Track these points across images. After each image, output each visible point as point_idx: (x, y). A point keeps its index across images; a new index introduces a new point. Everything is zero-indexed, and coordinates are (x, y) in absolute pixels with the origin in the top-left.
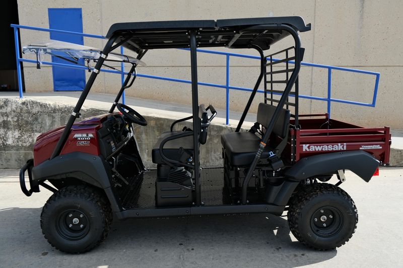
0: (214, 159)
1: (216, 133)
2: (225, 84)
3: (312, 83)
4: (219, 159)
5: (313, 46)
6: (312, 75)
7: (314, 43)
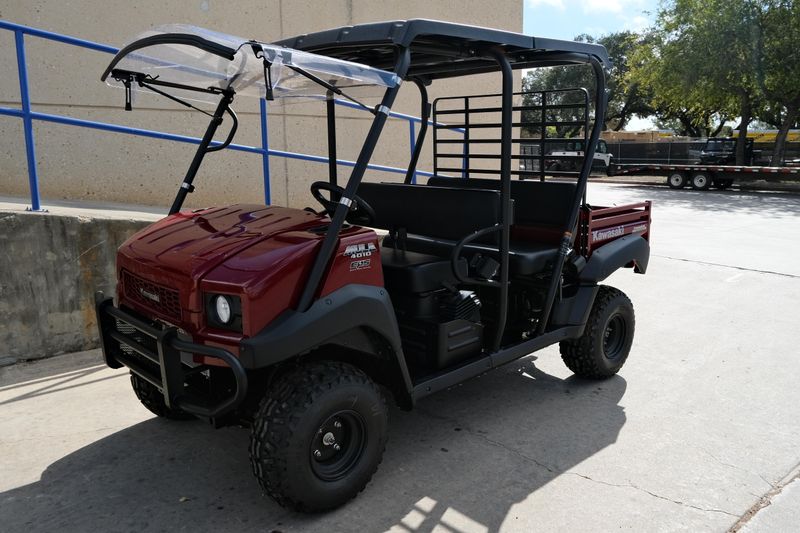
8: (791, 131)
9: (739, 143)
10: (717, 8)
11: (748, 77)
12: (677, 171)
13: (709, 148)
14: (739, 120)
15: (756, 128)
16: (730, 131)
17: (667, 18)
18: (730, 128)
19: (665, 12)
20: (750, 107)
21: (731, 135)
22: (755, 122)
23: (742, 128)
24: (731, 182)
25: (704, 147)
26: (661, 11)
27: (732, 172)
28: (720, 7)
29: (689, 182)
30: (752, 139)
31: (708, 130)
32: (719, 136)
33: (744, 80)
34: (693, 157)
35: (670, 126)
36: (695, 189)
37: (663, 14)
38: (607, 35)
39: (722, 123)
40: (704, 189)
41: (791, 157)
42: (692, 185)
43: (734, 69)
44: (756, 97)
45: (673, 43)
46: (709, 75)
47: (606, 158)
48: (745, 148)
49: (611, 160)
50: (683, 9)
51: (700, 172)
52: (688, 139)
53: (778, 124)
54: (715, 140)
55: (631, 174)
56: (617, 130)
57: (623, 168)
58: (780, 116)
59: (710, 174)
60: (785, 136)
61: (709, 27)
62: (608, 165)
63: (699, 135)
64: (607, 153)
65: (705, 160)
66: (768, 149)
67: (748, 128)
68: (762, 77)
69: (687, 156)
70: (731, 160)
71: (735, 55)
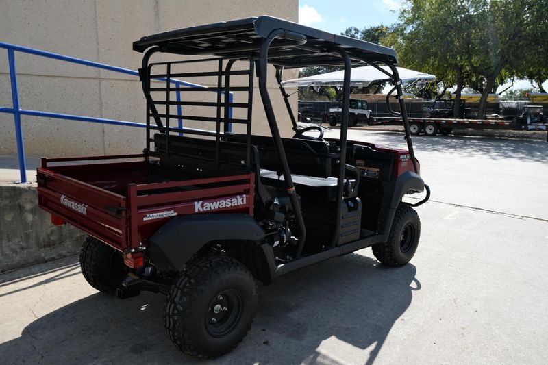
0: (8, 252)
1: (7, 202)
2: (11, 106)
3: (101, 104)
4: (18, 250)
5: (98, 49)
6: (100, 91)
7: (98, 44)
8: (490, 95)
9: (456, 103)
10: (439, 8)
11: (461, 57)
12: (415, 122)
13: (435, 106)
14: (456, 87)
15: (467, 92)
16: (449, 94)
17: (407, 15)
18: (450, 92)
19: (405, 11)
20: (463, 78)
21: (451, 97)
22: (466, 89)
23: (458, 92)
24: (451, 130)
25: (433, 105)
26: (402, 10)
27: (451, 123)
28: (442, 8)
29: (423, 130)
30: (464, 100)
31: (436, 93)
32: (443, 98)
33: (459, 59)
34: (426, 112)
35: (412, 91)
36: (427, 135)
37: (403, 13)
38: (368, 28)
39: (445, 89)
40: (433, 135)
41: (490, 113)
42: (425, 132)
43: (452, 51)
44: (467, 71)
45: (411, 33)
46: (435, 55)
47: (367, 113)
48: (460, 107)
49: (370, 114)
50: (417, 8)
51: (430, 123)
52: (423, 100)
53: (481, 90)
54: (440, 100)
55: (384, 124)
56: (375, 93)
57: (378, 120)
58: (482, 85)
59: (436, 124)
60: (486, 99)
61: (434, 22)
62: (368, 117)
63: (430, 98)
64: (368, 109)
65: (433, 115)
66: (475, 107)
67: (462, 93)
68: (470, 57)
69: (422, 112)
70: (451, 115)
71: (452, 42)
